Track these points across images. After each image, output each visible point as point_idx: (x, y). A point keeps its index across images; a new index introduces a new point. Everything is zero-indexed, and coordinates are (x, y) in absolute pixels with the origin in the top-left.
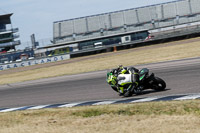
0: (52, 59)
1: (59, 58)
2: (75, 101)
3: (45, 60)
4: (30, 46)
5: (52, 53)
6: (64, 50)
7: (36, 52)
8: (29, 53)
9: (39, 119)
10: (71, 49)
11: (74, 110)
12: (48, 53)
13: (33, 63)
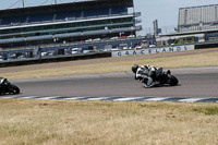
0: (175, 48)
1: (182, 47)
2: (197, 97)
3: (167, 49)
4: (152, 32)
5: (176, 42)
6: (189, 39)
7: (158, 40)
8: (150, 40)
9: (157, 112)
10: (196, 39)
11: (196, 105)
12: (170, 41)
13: (153, 51)
